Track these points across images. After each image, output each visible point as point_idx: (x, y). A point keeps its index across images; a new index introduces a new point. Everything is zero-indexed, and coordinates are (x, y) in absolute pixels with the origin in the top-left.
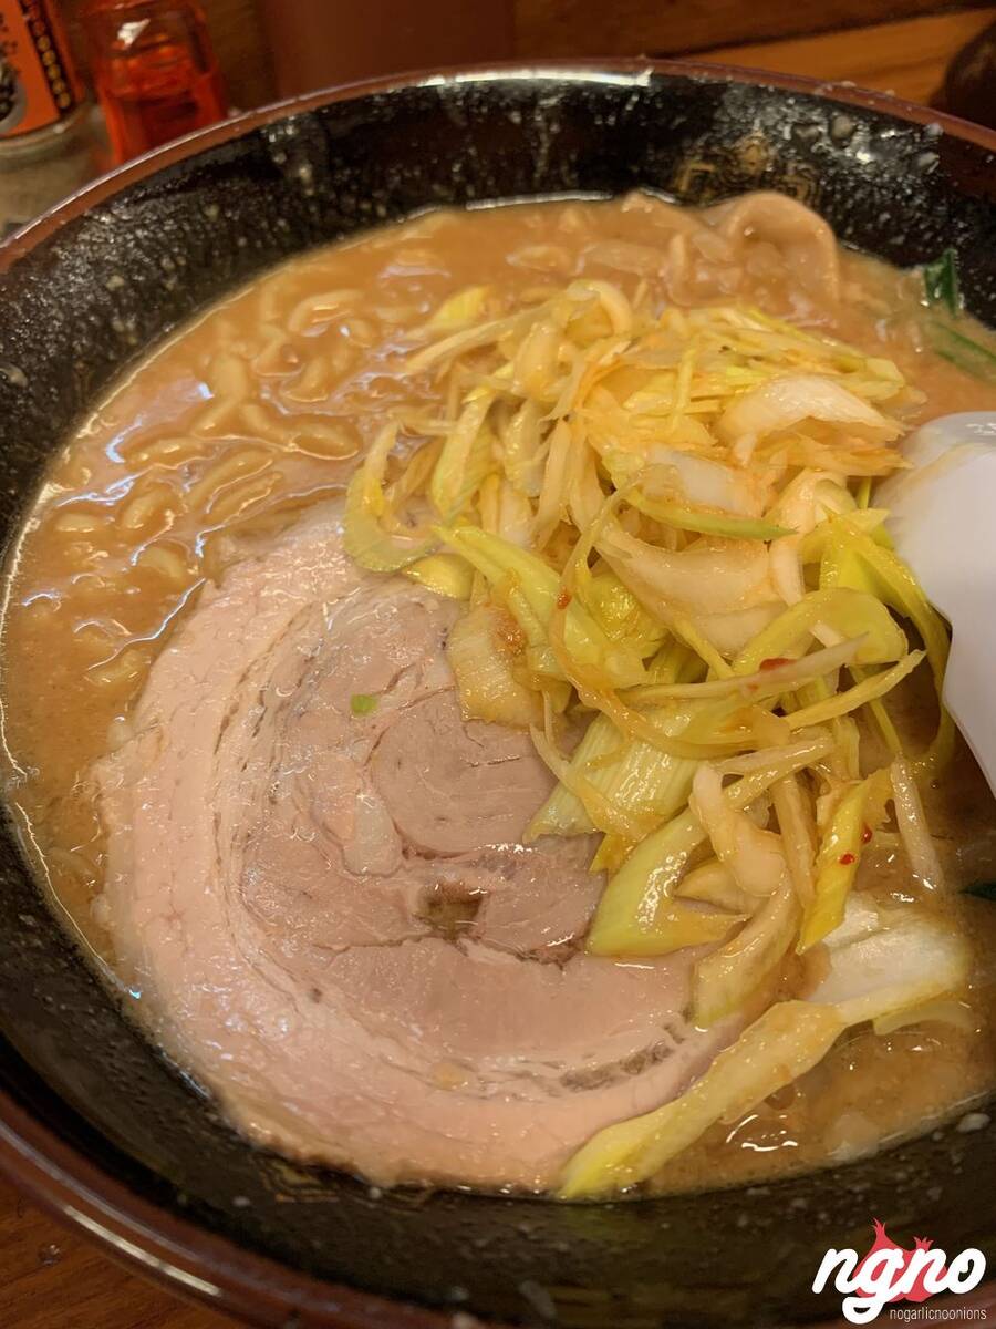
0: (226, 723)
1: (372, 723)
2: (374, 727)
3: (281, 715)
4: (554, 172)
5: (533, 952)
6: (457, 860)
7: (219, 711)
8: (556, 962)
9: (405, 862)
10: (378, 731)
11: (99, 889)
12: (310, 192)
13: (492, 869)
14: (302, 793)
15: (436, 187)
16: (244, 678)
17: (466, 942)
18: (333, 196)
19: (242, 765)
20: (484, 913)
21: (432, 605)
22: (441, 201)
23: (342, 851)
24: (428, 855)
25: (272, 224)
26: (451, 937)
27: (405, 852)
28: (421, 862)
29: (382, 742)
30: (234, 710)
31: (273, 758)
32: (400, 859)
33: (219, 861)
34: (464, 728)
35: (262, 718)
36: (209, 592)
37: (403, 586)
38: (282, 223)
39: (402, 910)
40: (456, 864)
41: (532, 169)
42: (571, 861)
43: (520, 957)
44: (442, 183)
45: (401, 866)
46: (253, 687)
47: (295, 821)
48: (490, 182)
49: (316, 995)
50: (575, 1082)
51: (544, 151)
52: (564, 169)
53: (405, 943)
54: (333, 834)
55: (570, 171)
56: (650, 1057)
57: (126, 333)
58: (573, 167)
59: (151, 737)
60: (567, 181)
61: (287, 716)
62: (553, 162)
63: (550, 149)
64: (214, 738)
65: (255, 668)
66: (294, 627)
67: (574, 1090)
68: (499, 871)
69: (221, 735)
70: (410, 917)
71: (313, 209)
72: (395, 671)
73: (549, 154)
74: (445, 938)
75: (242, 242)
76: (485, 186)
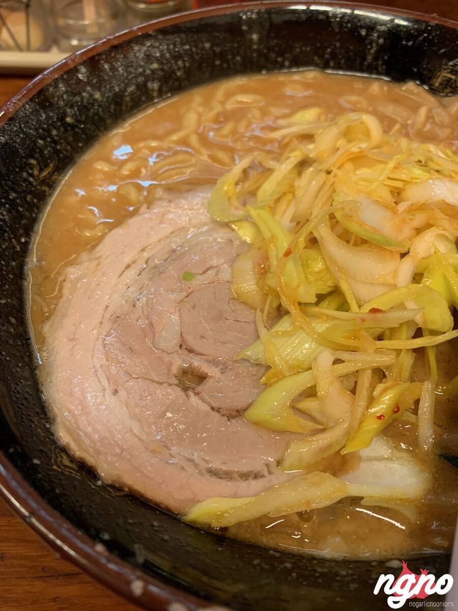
0: (128, 267)
1: (189, 286)
2: (189, 288)
3: (153, 271)
4: (375, 63)
5: (219, 409)
6: (202, 357)
7: (127, 260)
8: (228, 417)
9: (179, 350)
10: (190, 290)
11: (48, 318)
12: (255, 47)
13: (217, 366)
14: (148, 306)
15: (316, 58)
16: (143, 250)
17: (191, 393)
18: (265, 51)
19: (127, 286)
20: (205, 384)
21: (237, 243)
22: (317, 65)
23: (154, 336)
24: (190, 351)
25: (234, 58)
26: (185, 389)
27: (181, 346)
28: (186, 352)
29: (190, 296)
30: (134, 262)
31: (142, 288)
32: (178, 348)
33: (101, 323)
34: (229, 301)
35: (144, 269)
36: (144, 209)
37: (227, 230)
38: (238, 58)
39: (169, 370)
40: (201, 358)
41: (364, 59)
42: (253, 375)
43: (213, 409)
44: (319, 57)
45: (176, 351)
46: (146, 255)
47: (140, 317)
48: (343, 61)
49: (116, 392)
50: (213, 473)
51: (372, 51)
52: (380, 63)
53: (164, 384)
54: (154, 328)
55: (382, 65)
56: (253, 475)
57: (153, 90)
58: (385, 63)
59: (95, 262)
60: (380, 69)
61: (155, 271)
62: (376, 58)
63: (376, 51)
64: (120, 272)
65: (150, 247)
66: (174, 235)
67: (211, 476)
68: (218, 369)
69: (124, 271)
70: (172, 374)
71: (255, 55)
72: (208, 266)
73: (375, 54)
74: (183, 389)
75: (218, 62)
76: (339, 63)
